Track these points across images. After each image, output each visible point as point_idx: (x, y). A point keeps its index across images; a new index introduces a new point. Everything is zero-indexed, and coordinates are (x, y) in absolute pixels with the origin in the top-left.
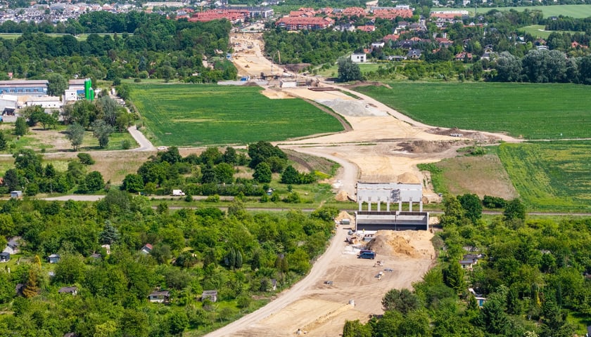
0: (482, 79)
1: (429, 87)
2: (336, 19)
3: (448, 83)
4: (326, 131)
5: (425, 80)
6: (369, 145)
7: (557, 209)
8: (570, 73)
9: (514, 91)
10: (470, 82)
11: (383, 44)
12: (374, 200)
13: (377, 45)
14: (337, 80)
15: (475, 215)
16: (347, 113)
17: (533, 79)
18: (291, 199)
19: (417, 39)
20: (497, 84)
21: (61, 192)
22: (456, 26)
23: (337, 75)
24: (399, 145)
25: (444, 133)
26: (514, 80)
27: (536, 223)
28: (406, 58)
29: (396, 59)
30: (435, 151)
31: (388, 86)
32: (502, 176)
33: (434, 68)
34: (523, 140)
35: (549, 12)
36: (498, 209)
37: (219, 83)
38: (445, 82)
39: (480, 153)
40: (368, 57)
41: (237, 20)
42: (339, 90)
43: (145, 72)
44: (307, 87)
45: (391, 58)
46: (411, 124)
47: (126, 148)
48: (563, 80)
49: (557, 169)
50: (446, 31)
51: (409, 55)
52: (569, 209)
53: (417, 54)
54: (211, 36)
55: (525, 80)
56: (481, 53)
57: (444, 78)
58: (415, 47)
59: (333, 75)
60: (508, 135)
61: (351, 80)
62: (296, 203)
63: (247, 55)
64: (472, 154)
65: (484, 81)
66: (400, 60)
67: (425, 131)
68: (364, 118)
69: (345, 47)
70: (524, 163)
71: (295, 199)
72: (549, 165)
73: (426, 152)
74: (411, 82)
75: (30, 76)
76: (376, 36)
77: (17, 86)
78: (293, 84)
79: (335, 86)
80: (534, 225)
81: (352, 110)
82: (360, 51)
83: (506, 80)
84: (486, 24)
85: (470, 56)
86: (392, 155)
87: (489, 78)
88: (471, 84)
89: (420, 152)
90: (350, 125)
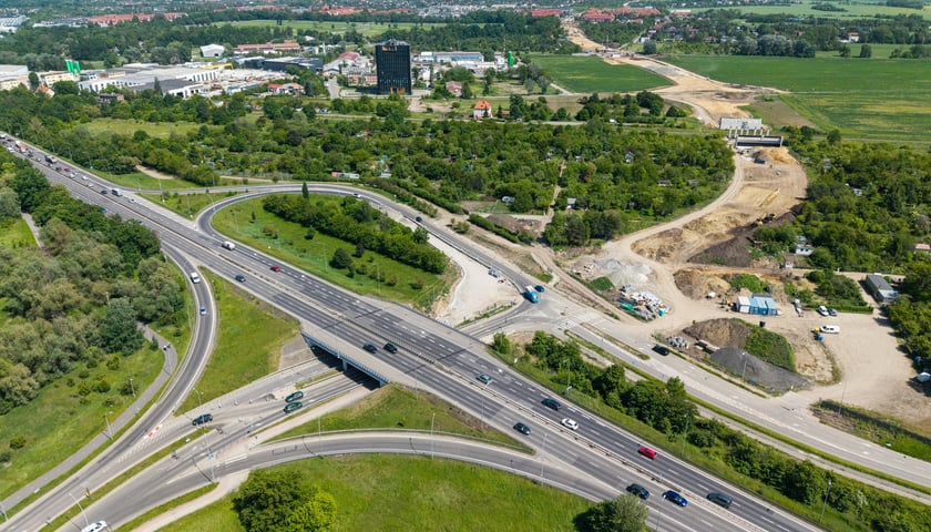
0: (731, 54)
3: (711, 56)
5: (697, 54)
6: (697, 94)
8: (787, 49)
10: (725, 56)
11: (654, 31)
12: (734, 128)
14: (644, 54)
16: (666, 74)
17: (763, 54)
18: (682, 126)
19: (672, 28)
20: (744, 57)
22: (692, 20)
23: (641, 51)
24: (717, 94)
25: (737, 87)
30: (741, 98)
31: (677, 58)
33: (697, 47)
34: (790, 92)
35: (746, 10)
36: (818, 135)
37: (577, 55)
38: (709, 56)
39: (771, 100)
42: (648, 60)
44: (628, 57)
45: (666, 40)
48: (782, 54)
49: (827, 111)
51: (675, 38)
53: (679, 37)
55: (758, 54)
56: (720, 37)
57: (706, 53)
58: (676, 33)
59: (638, 50)
60: (778, 89)
61: (650, 53)
62: (686, 128)
63: (577, 38)
64: (767, 100)
65: (733, 55)
67: (725, 86)
68: (680, 77)
70: (803, 107)
71: (684, 126)
72: (819, 108)
73: (736, 99)
74: (689, 55)
75: (463, 50)
78: (618, 56)
79: (642, 57)
81: (668, 73)
83: (746, 54)
85: (714, 39)
86: (718, 100)
87: (734, 53)
89: (733, 99)
90: (674, 82)
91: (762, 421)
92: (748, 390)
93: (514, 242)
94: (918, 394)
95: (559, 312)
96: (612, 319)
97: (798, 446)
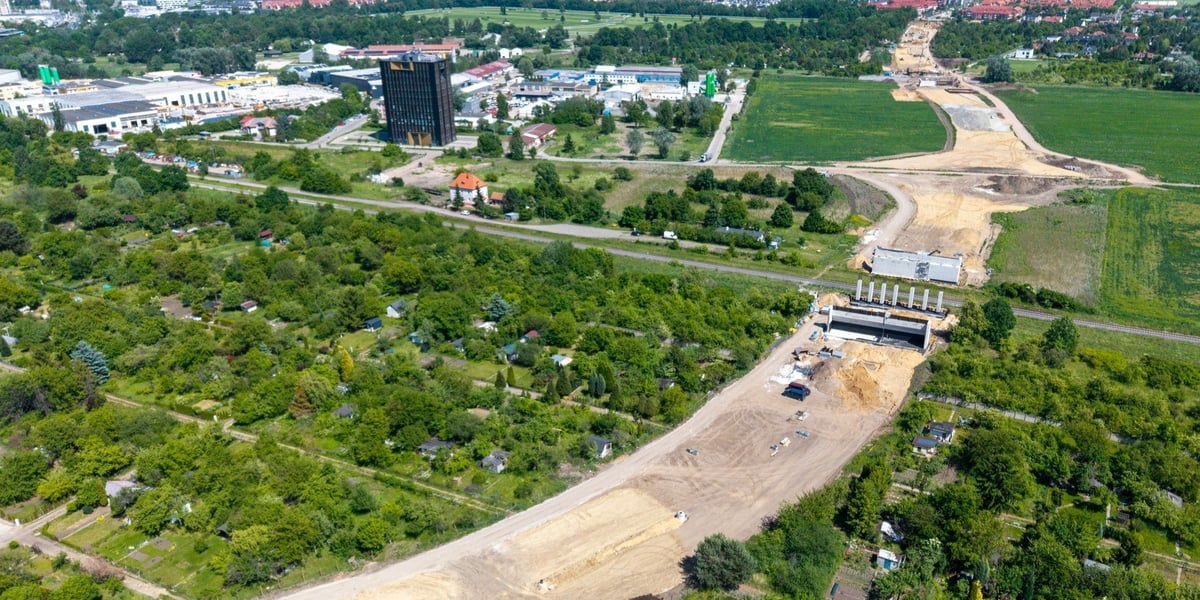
0: (1152, 86)
1: (1082, 94)
2: (1027, 8)
3: (1110, 89)
4: (918, 149)
5: (1084, 84)
6: (953, 175)
7: (1146, 321)
9: (1184, 105)
10: (1136, 89)
11: (1058, 39)
13: (1051, 39)
14: (982, 81)
15: (1002, 331)
16: (962, 125)
18: (788, 260)
19: (1100, 33)
20: (1166, 94)
21: (557, 219)
22: (1152, 20)
23: (986, 73)
24: (990, 179)
26: (1190, 90)
27: (1092, 357)
28: (1076, 55)
29: (1065, 57)
30: (1029, 193)
31: (1034, 90)
32: (1094, 246)
33: (1102, 70)
34: (1155, 183)
36: (1056, 310)
37: (861, 78)
38: (1105, 88)
39: (1085, 201)
40: (1036, 53)
41: (930, 7)
42: (976, 93)
43: (795, 63)
44: (947, 87)
45: (1059, 55)
46: (1027, 147)
47: (684, 160)
49: (1184, 238)
50: (1139, 25)
51: (1082, 52)
52: (1164, 325)
53: (1091, 51)
54: (884, 25)
56: (1166, 53)
57: (1107, 83)
58: (1093, 43)
59: (982, 73)
60: (1142, 172)
61: (997, 80)
62: (794, 265)
63: (914, 46)
64: (1074, 201)
65: (1155, 89)
66: (1069, 57)
67: (1038, 158)
68: (979, 132)
69: (1016, 41)
70: (1137, 224)
71: (794, 261)
72: (1172, 230)
73: (1018, 193)
74: (1067, 86)
76: (1057, 29)
77: (660, 74)
78: (933, 84)
79: (977, 87)
80: (1088, 358)
81: (970, 123)
82: (1028, 46)
84: (1189, 18)
85: (1152, 56)
86: (972, 193)
87: (1160, 85)
88: (1136, 93)
89: (1010, 192)
90: (954, 143)
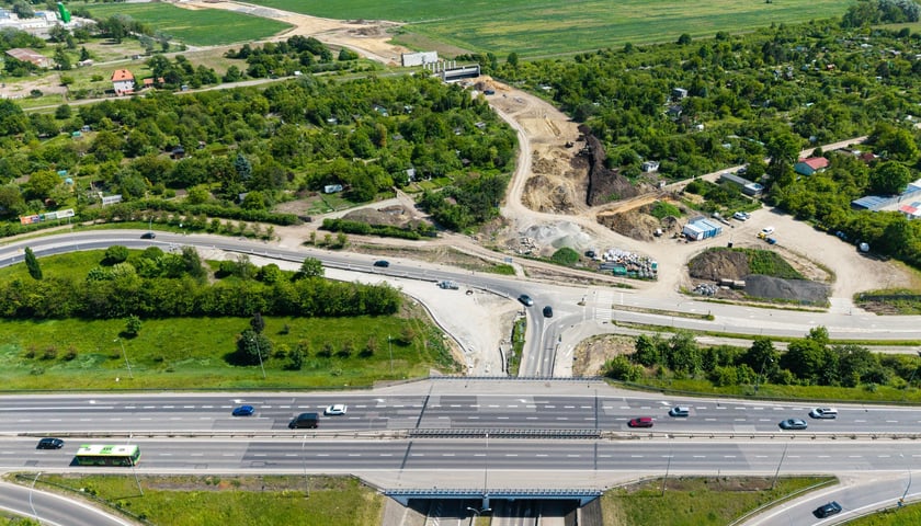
6: (332, 33)
16: (269, 16)
18: (371, 69)
24: (350, 32)
62: (375, 70)
73: (373, 34)
91: (858, 334)
92: (807, 311)
93: (415, 239)
94: (888, 263)
95: (575, 303)
96: (624, 290)
97: (907, 344)
